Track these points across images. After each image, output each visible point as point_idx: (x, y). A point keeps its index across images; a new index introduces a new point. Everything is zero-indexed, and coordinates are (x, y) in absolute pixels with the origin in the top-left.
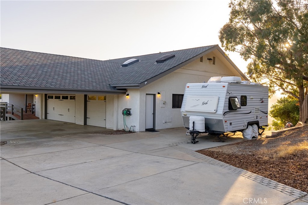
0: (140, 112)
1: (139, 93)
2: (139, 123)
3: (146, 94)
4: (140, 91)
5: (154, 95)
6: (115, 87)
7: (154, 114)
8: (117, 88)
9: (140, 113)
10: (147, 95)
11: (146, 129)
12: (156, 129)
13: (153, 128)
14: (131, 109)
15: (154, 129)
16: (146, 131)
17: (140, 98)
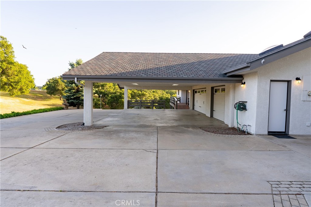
0: (258, 106)
1: (257, 79)
2: (256, 122)
3: (271, 81)
4: (258, 77)
5: (289, 82)
6: (226, 74)
7: (287, 110)
8: (228, 75)
9: (257, 108)
10: (273, 83)
11: (269, 132)
12: (291, 133)
13: (285, 132)
14: (247, 102)
15: (287, 133)
16: (269, 134)
17: (259, 86)
